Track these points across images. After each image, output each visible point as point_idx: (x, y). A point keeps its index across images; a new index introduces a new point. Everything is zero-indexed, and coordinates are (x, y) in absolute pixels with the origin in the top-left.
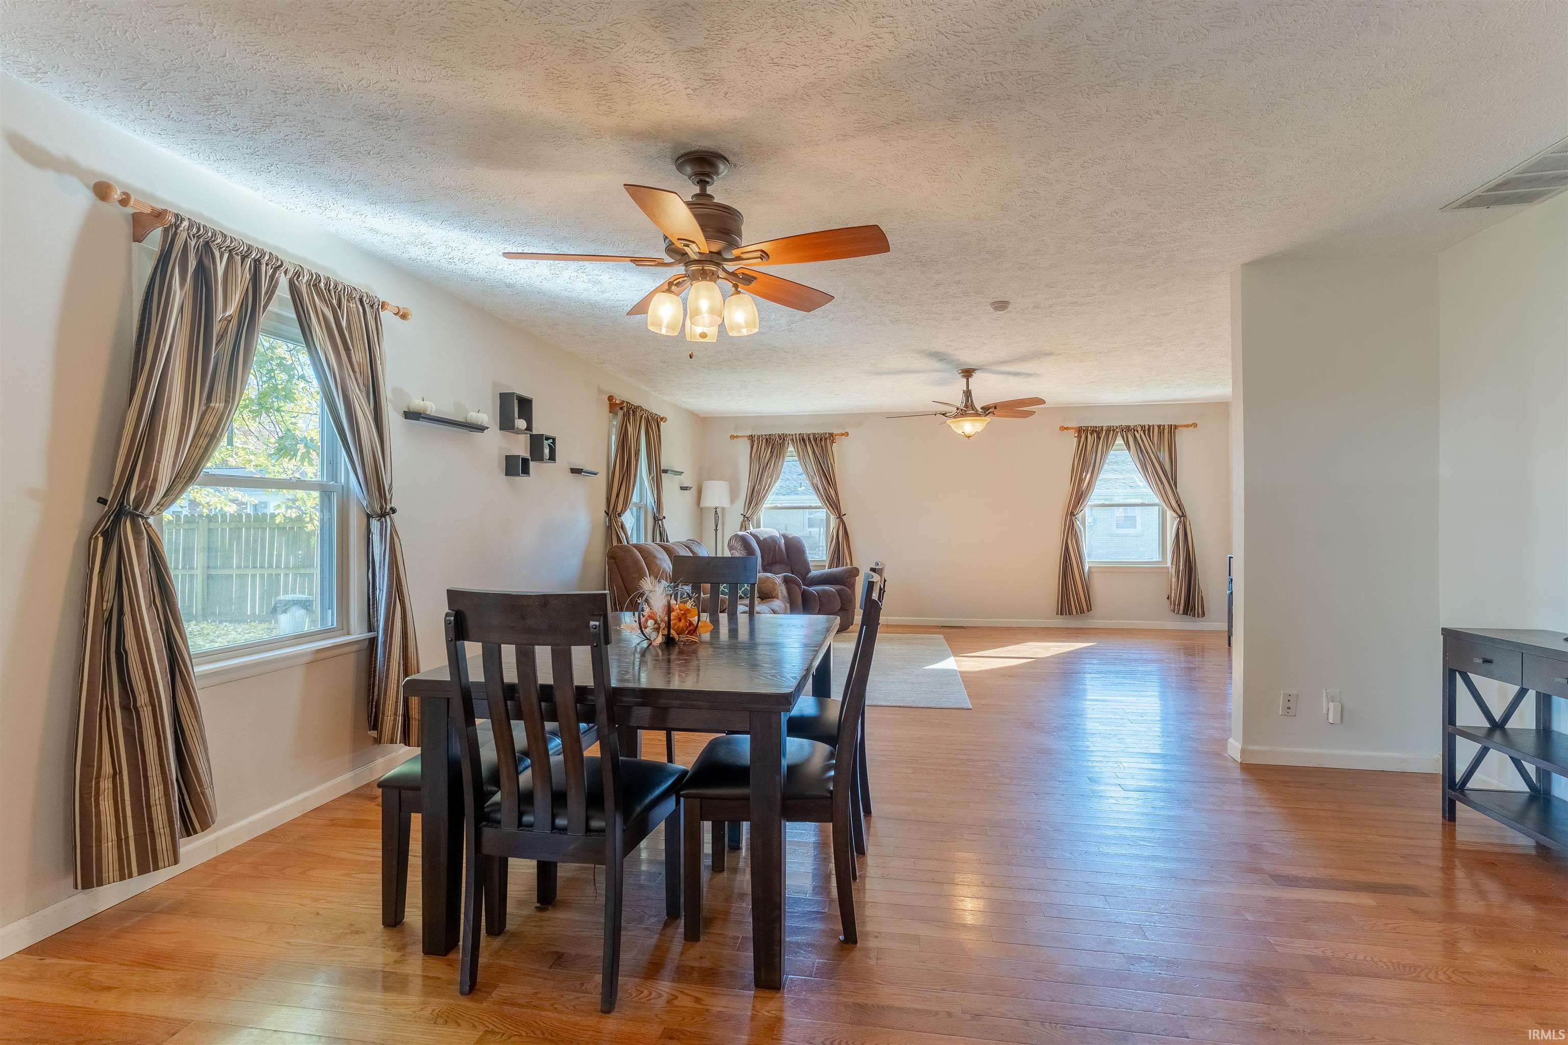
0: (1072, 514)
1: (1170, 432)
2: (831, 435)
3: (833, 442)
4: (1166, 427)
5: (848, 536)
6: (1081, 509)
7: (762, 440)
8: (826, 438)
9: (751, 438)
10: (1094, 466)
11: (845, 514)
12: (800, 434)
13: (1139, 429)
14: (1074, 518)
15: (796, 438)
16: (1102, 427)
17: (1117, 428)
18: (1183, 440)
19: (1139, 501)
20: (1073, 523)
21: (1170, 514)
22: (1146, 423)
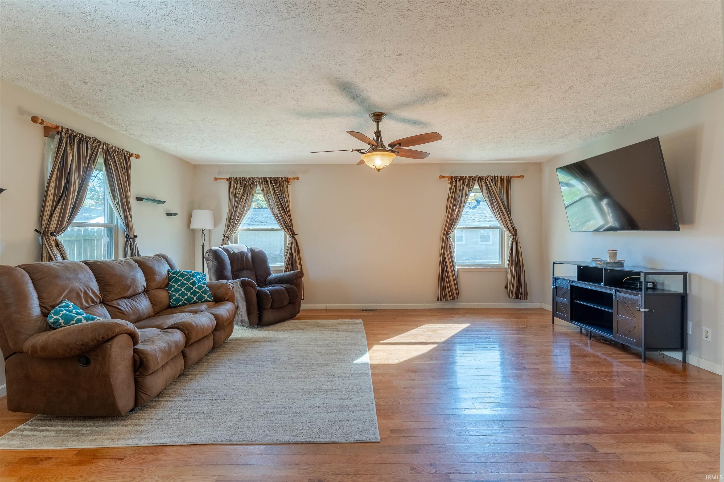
0: (447, 234)
1: (507, 181)
2: (286, 178)
3: (288, 184)
4: (505, 177)
5: (299, 249)
6: (453, 230)
7: (237, 182)
8: (283, 181)
9: (229, 180)
10: (461, 202)
11: (297, 234)
12: (264, 178)
13: (489, 178)
14: (448, 237)
15: (262, 180)
16: (466, 177)
17: (475, 177)
18: (515, 185)
19: (488, 225)
20: (448, 240)
21: (507, 233)
22: (493, 174)
